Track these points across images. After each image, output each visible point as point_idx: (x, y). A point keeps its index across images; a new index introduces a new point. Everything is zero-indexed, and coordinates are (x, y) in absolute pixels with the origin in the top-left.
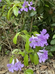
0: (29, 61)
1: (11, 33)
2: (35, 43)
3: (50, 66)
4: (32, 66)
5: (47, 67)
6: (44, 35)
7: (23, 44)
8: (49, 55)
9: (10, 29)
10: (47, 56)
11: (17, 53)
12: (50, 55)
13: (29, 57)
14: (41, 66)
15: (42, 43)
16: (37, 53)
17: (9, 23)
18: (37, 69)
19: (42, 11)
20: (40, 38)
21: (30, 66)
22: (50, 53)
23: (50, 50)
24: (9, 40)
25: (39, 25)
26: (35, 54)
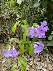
0: (25, 51)
1: (11, 23)
2: (33, 33)
3: (43, 59)
4: (27, 57)
5: (41, 60)
6: (44, 27)
7: (21, 35)
8: (44, 49)
9: (11, 19)
10: (43, 49)
11: (14, 41)
12: (46, 49)
13: (25, 48)
14: (35, 58)
15: (40, 35)
16: (33, 44)
17: (11, 13)
18: (31, 59)
19: (46, 5)
20: (39, 29)
21: (25, 56)
22: (46, 47)
23: (46, 45)
24: (9, 29)
25: (40, 19)
26: (31, 45)
